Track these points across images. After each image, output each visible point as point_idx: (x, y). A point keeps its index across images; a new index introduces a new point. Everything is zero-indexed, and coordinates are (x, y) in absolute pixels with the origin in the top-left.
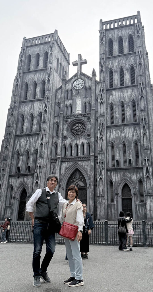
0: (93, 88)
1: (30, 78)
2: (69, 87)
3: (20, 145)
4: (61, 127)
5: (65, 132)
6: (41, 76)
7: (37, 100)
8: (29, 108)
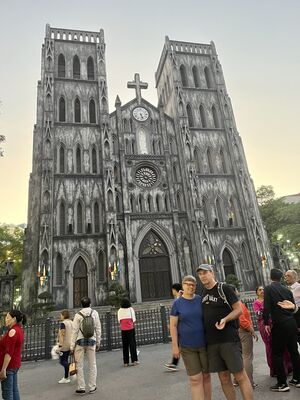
0: (163, 123)
1: (68, 89)
2: (127, 115)
3: (65, 191)
4: (124, 169)
5: (130, 178)
6: (88, 90)
7: (86, 125)
8: (72, 135)
